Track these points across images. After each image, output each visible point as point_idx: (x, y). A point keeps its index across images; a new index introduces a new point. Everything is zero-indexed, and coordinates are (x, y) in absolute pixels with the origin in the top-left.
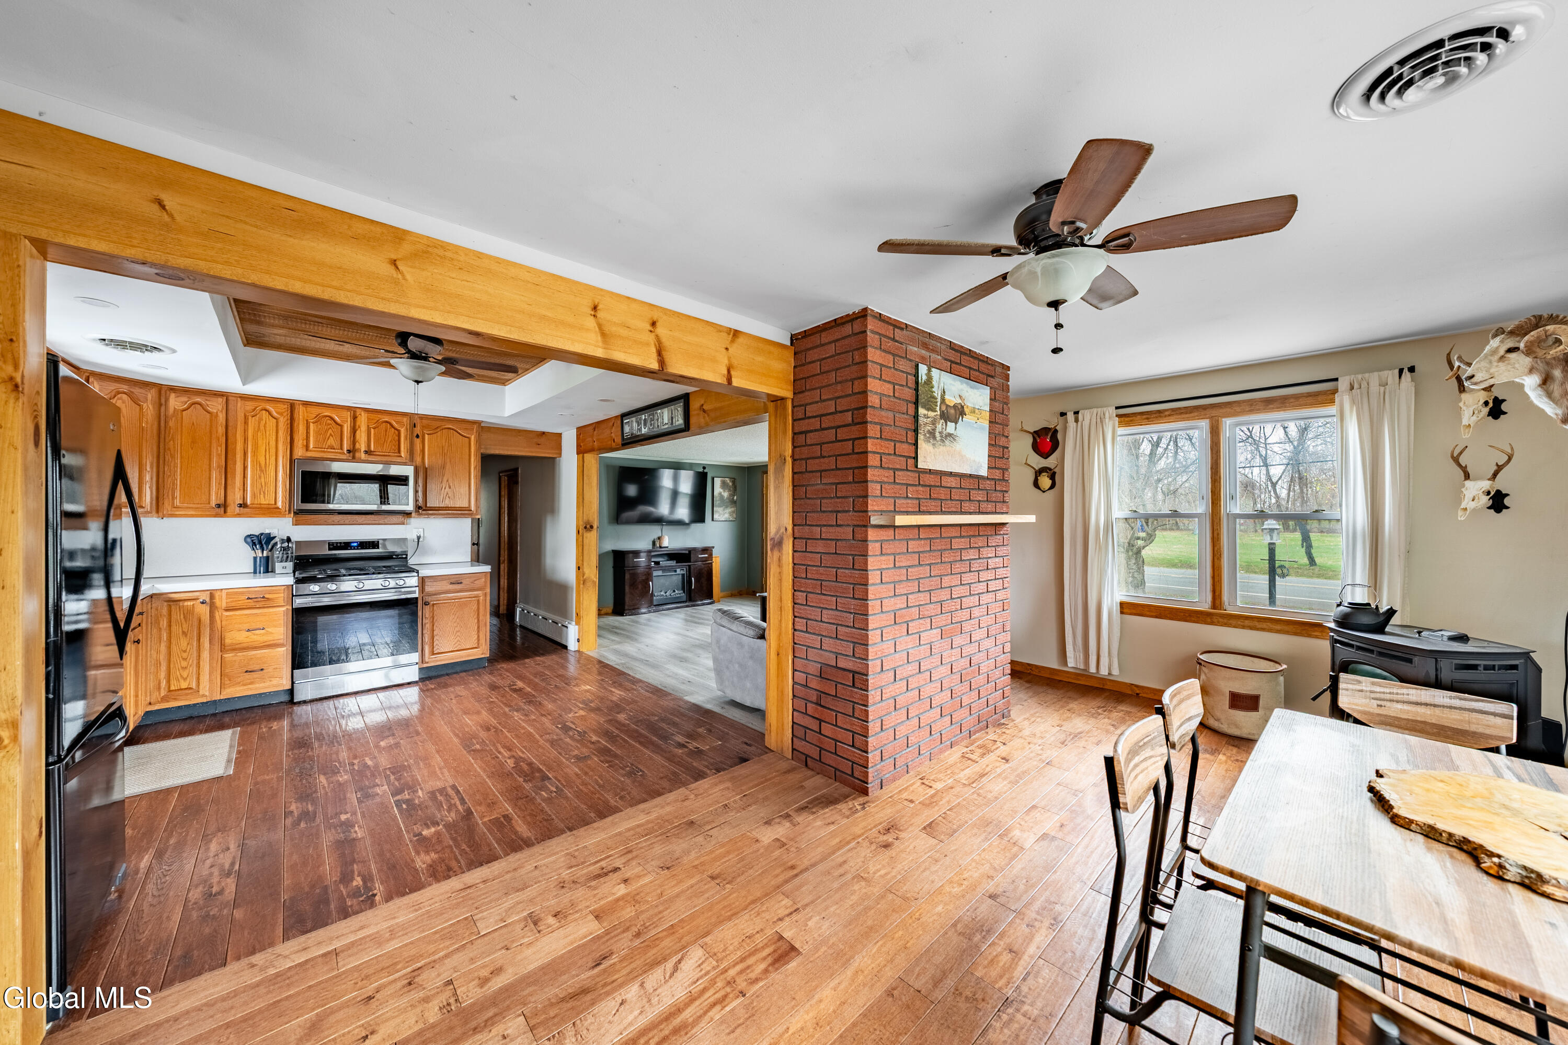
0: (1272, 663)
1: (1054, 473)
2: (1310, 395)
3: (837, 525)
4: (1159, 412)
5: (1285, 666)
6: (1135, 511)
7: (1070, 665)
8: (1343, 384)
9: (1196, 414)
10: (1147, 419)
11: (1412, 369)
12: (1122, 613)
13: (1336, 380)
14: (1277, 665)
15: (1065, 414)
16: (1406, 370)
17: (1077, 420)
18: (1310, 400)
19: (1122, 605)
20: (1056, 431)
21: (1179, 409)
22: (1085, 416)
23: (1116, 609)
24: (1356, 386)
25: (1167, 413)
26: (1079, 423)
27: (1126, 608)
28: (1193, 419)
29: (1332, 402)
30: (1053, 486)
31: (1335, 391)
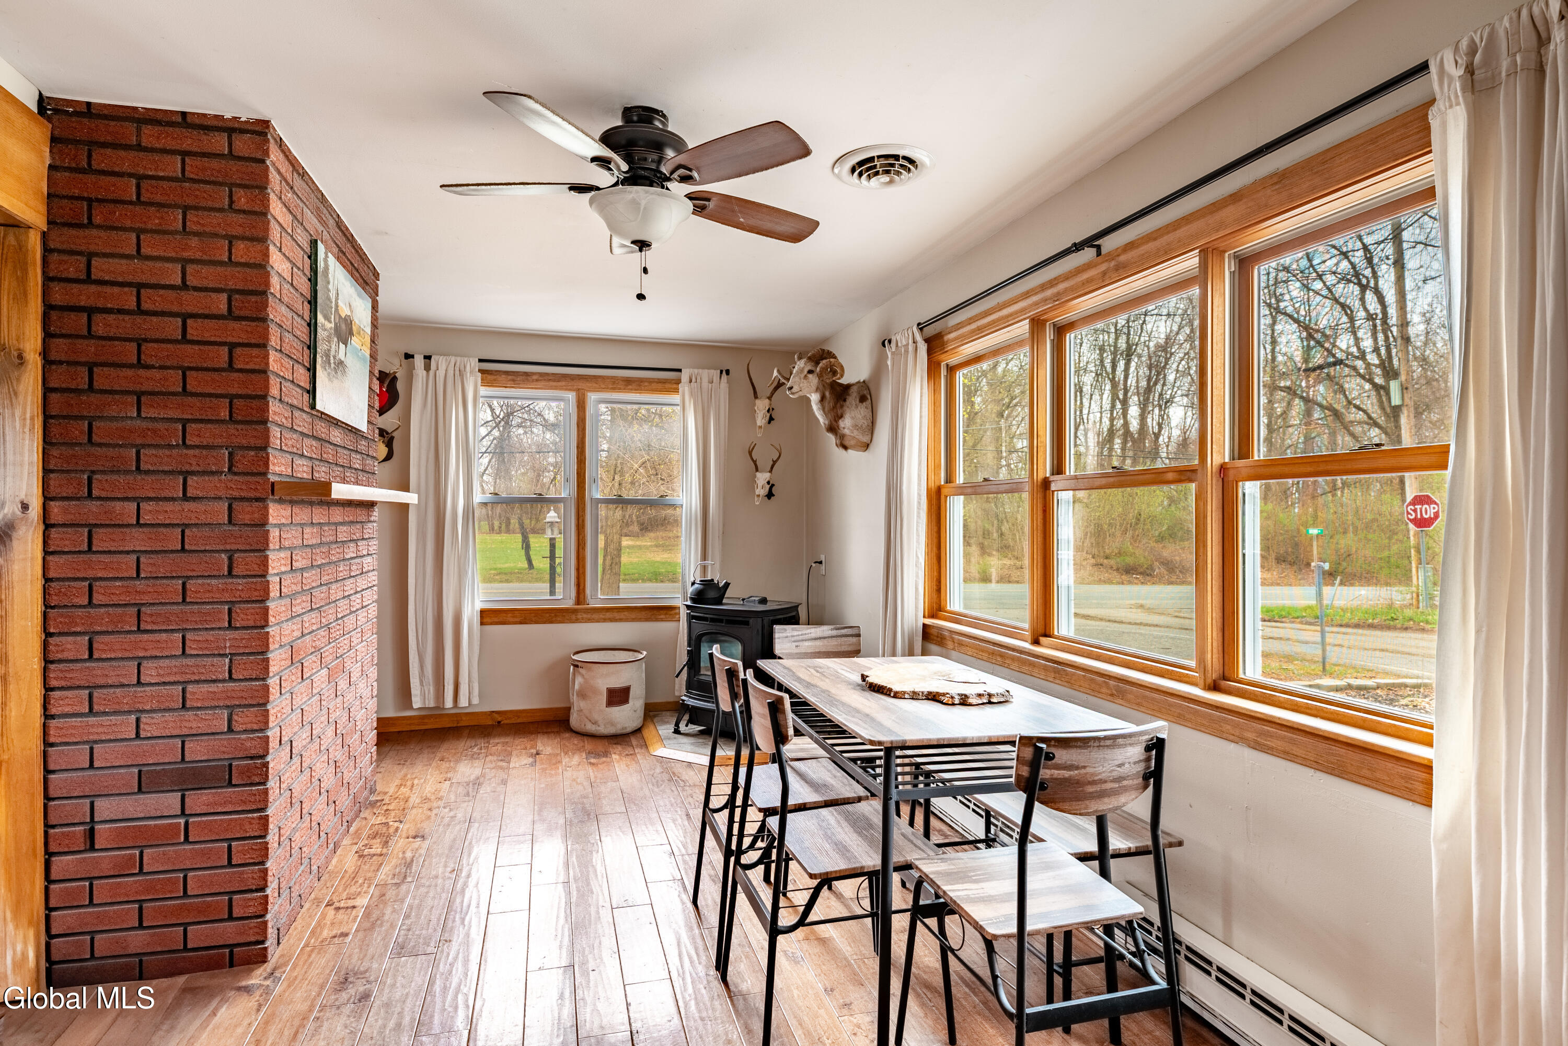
0: (631, 653)
1: (392, 438)
2: (660, 381)
3: (185, 498)
4: (526, 374)
5: (645, 653)
6: (496, 494)
7: (415, 706)
8: (685, 376)
9: (564, 383)
10: (513, 380)
11: (728, 372)
12: (482, 624)
13: (680, 370)
14: (636, 654)
15: (412, 357)
16: (724, 372)
17: (427, 368)
18: (660, 386)
19: (483, 613)
20: (395, 379)
21: (547, 374)
22: (441, 364)
23: (477, 619)
24: (694, 380)
25: (535, 377)
26: (431, 373)
27: (488, 616)
28: (561, 388)
29: (676, 391)
30: (389, 457)
31: (678, 381)
